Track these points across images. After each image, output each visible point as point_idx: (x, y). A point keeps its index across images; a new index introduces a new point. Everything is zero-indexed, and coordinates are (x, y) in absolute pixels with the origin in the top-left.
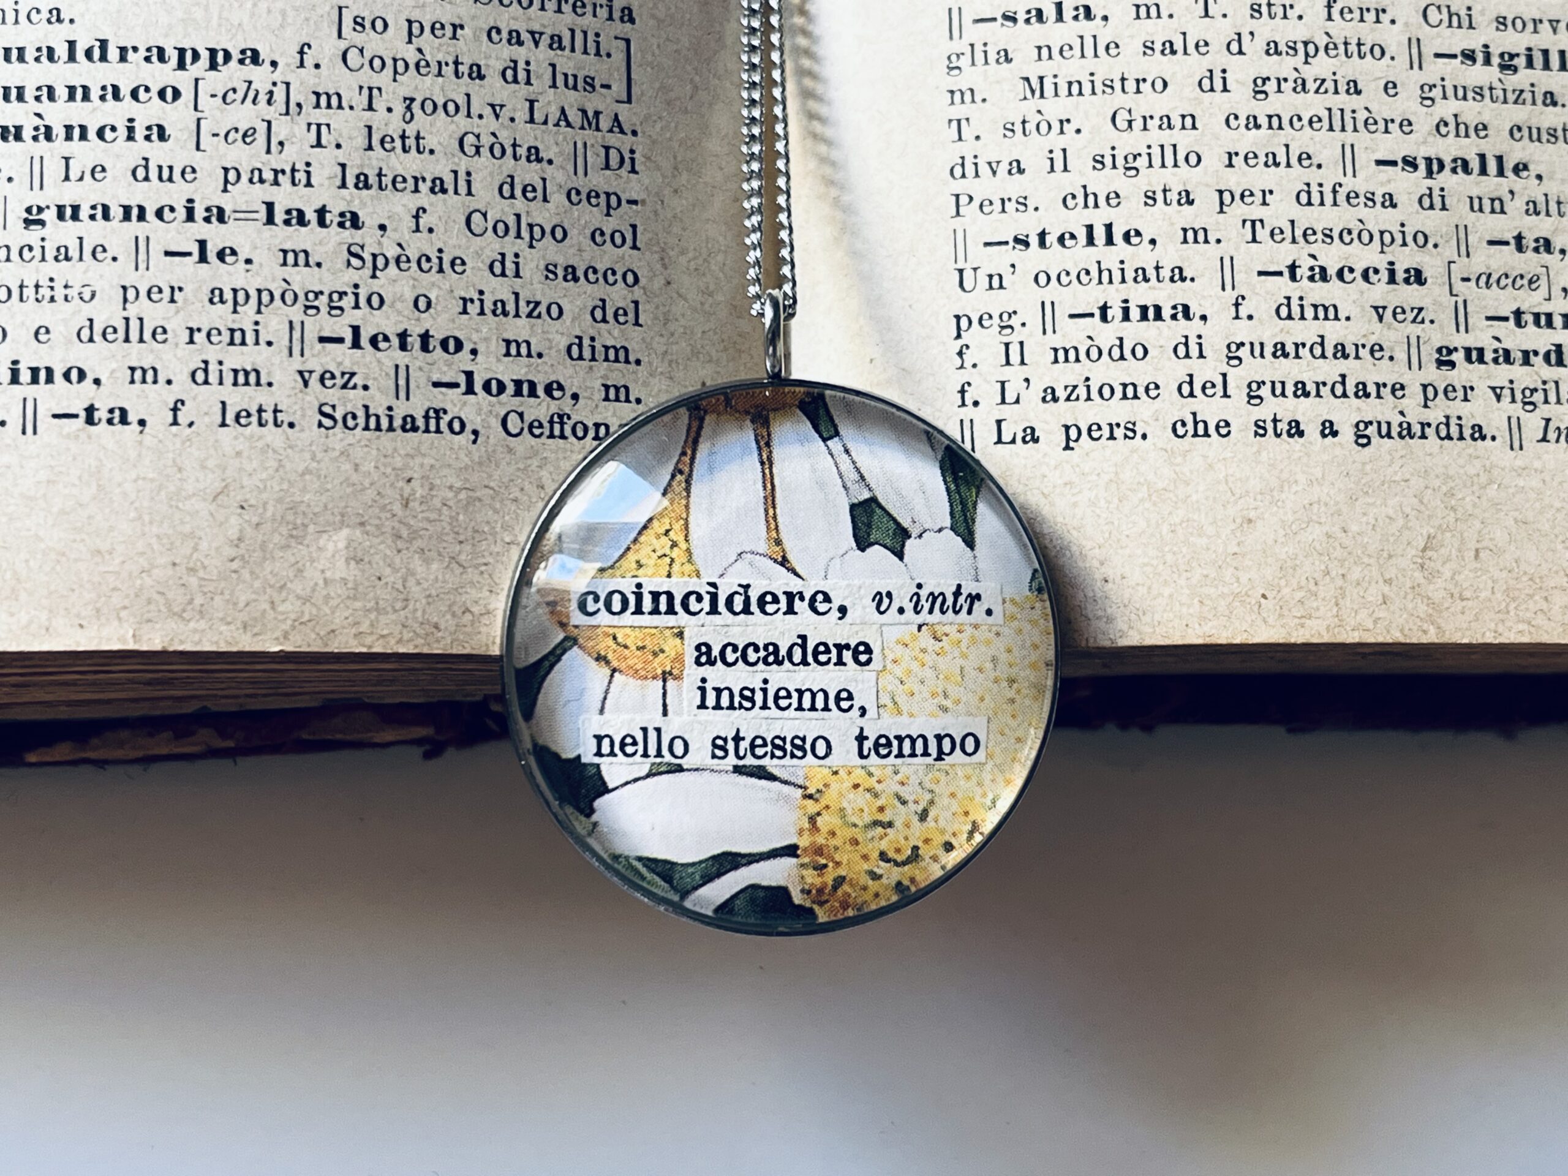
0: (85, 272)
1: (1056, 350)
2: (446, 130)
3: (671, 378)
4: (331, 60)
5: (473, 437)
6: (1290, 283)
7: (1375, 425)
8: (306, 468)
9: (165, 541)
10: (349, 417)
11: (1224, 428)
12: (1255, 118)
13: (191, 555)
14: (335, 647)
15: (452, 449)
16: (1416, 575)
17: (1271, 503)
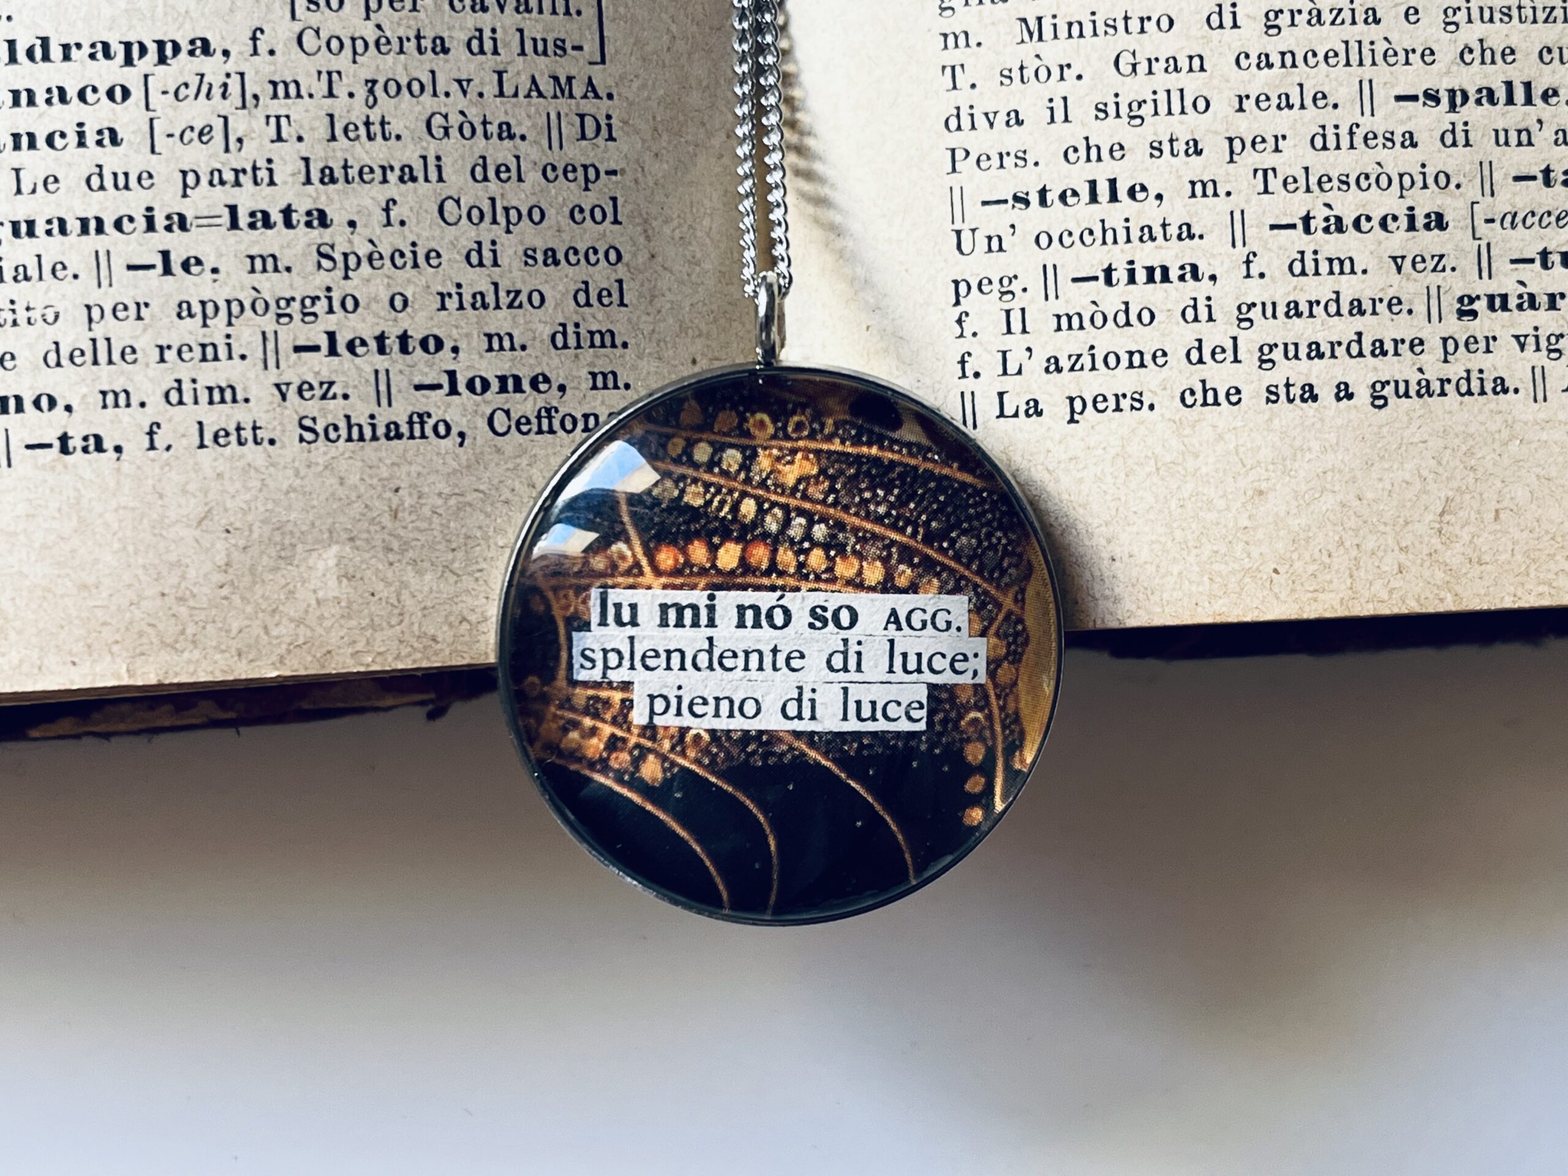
0: (46, 292)
1: (1059, 317)
2: (411, 112)
3: (659, 359)
4: (285, 45)
5: (459, 440)
6: (1304, 236)
7: (1392, 384)
8: (291, 486)
9: (151, 571)
10: (331, 429)
11: (1234, 396)
12: (1267, 56)
13: (180, 584)
14: (332, 668)
15: (438, 454)
16: (1433, 541)
17: (1283, 473)
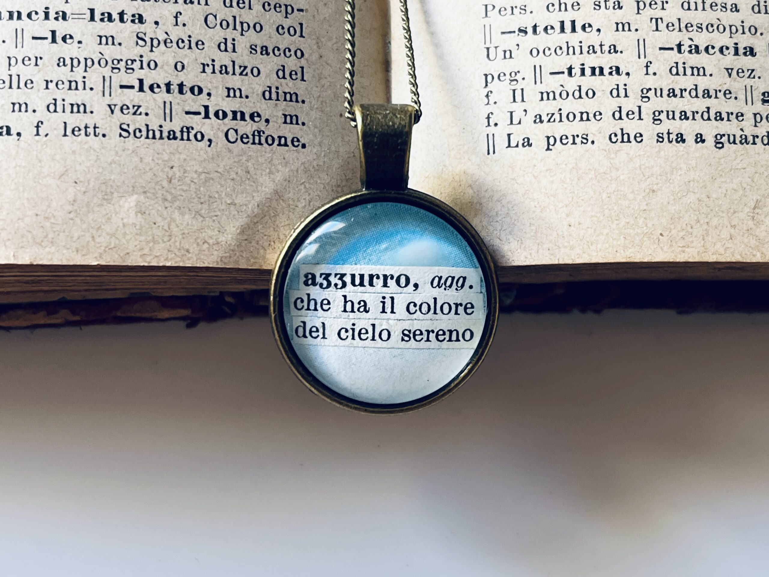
1: (542, 93)
3: (322, 111)
5: (209, 143)
6: (678, 54)
7: (726, 136)
8: (113, 160)
9: (32, 202)
10: (137, 131)
11: (639, 138)
14: (129, 262)
15: (196, 150)
16: (749, 223)
17: (666, 181)
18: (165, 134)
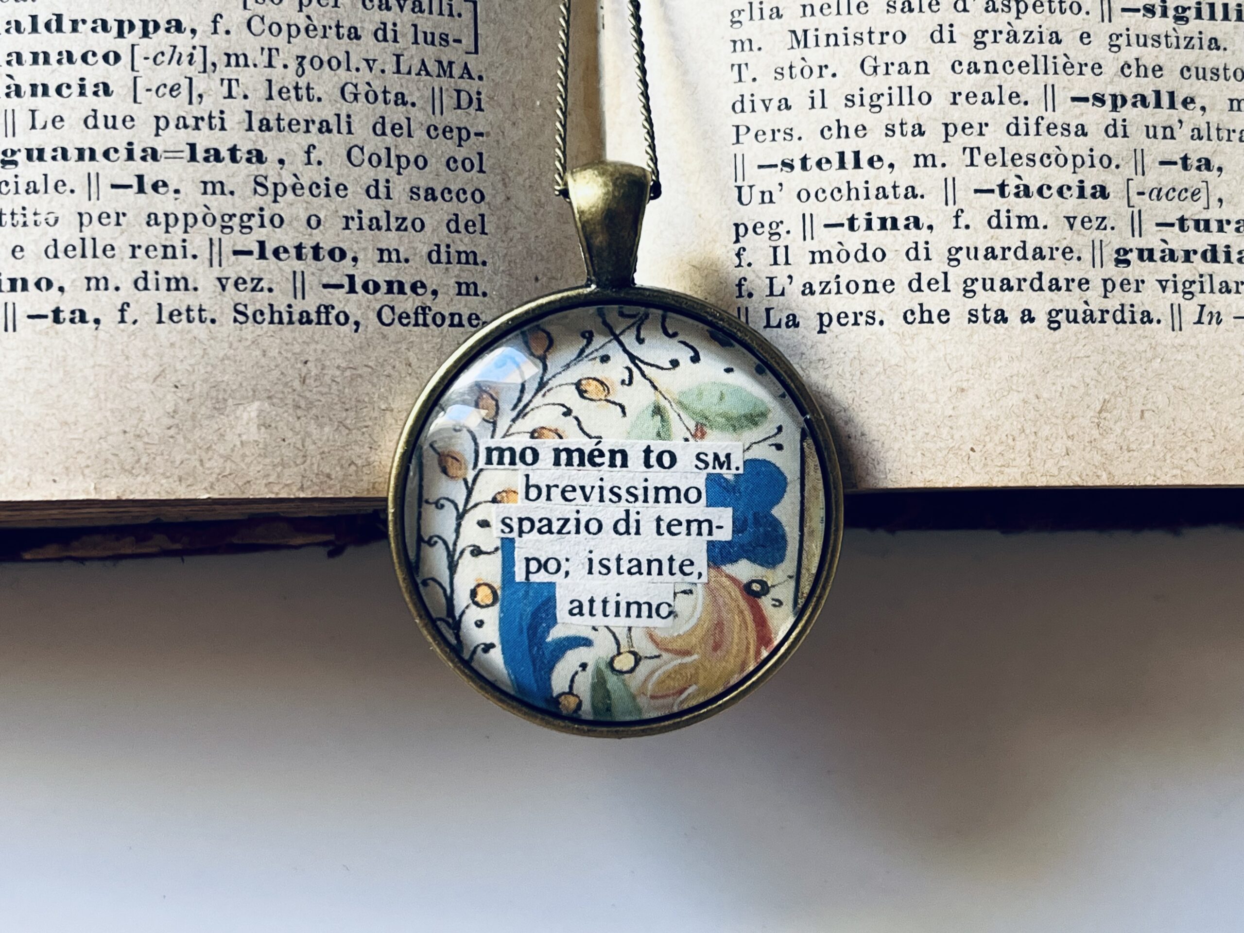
0: (50, 202)
1: (813, 253)
2: (330, 81)
3: (510, 275)
4: (238, 26)
6: (1000, 199)
7: (1065, 312)
8: (226, 355)
9: (117, 414)
10: (258, 313)
11: (944, 316)
12: (975, 64)
13: (138, 425)
14: (250, 494)
15: (338, 337)
16: (1093, 432)
17: (980, 375)
18: (296, 317)
